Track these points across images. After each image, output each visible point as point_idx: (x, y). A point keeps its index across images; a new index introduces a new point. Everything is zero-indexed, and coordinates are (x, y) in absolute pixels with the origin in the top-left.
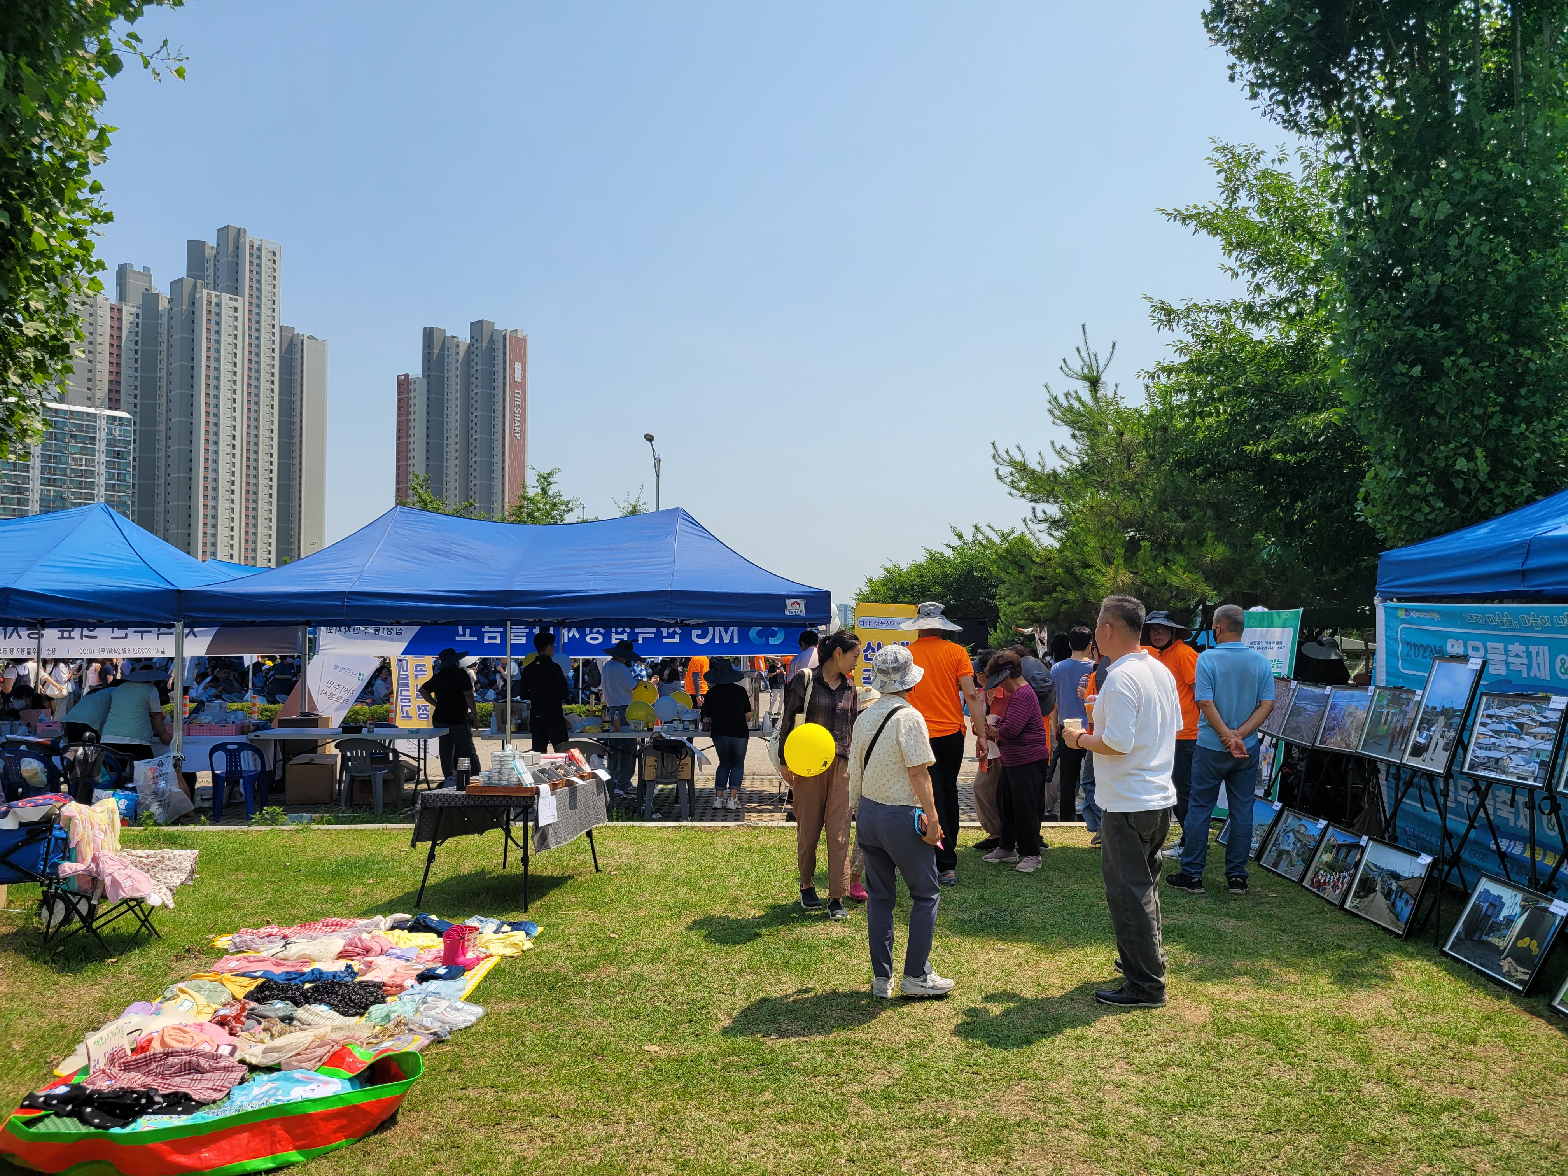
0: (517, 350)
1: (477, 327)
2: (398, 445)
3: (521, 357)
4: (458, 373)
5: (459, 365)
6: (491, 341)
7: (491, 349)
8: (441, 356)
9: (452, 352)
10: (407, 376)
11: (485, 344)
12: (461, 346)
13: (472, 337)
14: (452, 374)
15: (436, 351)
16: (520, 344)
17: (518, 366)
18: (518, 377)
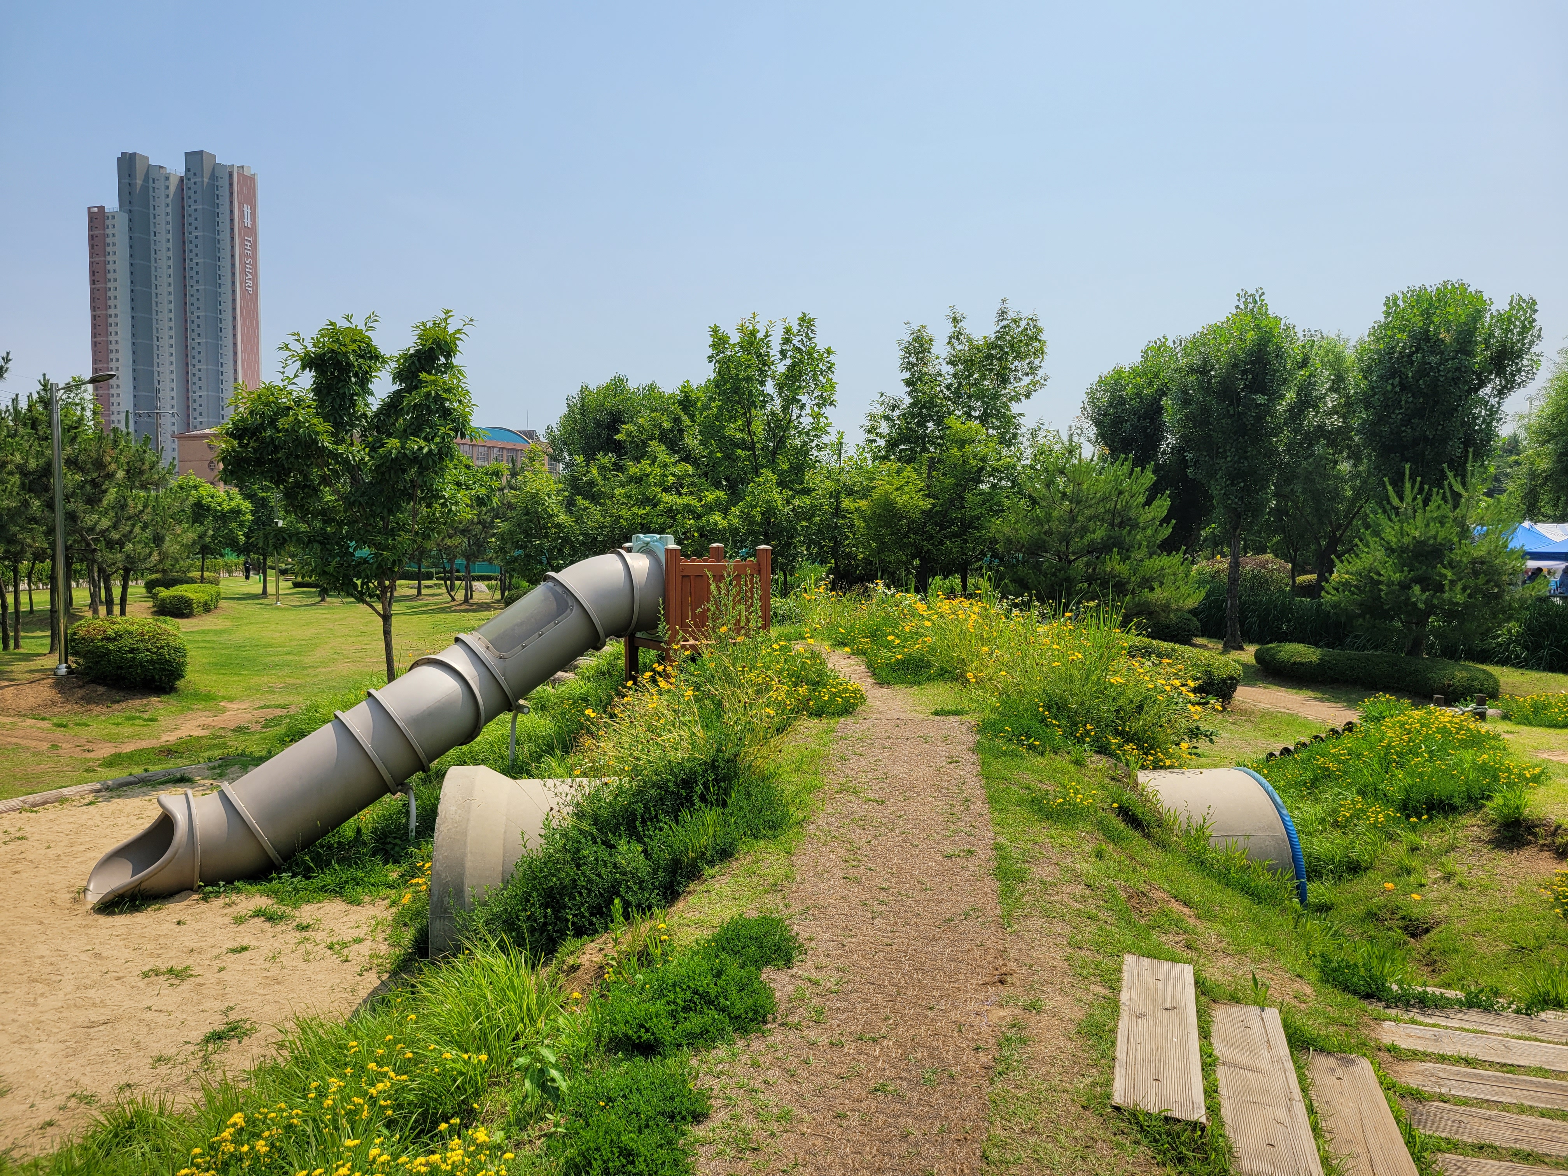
0: (245, 190)
1: (194, 159)
2: (92, 291)
3: (250, 199)
4: (169, 210)
5: (169, 201)
6: (213, 177)
7: (213, 186)
8: (145, 188)
9: (160, 184)
10: (101, 208)
11: (206, 180)
12: (171, 179)
13: (188, 170)
14: (161, 211)
15: (139, 182)
16: (249, 182)
17: (247, 209)
18: (248, 222)
